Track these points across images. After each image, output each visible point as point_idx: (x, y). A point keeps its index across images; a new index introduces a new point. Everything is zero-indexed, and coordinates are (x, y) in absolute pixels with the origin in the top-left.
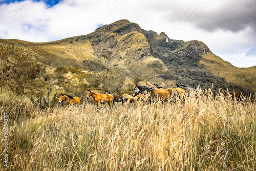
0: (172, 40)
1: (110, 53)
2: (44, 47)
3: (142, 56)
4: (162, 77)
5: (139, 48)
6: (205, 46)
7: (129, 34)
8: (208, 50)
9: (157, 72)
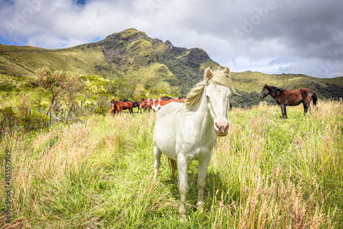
0: (176, 48)
1: (120, 59)
2: (57, 53)
3: (149, 62)
4: (167, 81)
5: (146, 54)
6: (205, 53)
7: (137, 41)
8: (207, 57)
9: (163, 76)
